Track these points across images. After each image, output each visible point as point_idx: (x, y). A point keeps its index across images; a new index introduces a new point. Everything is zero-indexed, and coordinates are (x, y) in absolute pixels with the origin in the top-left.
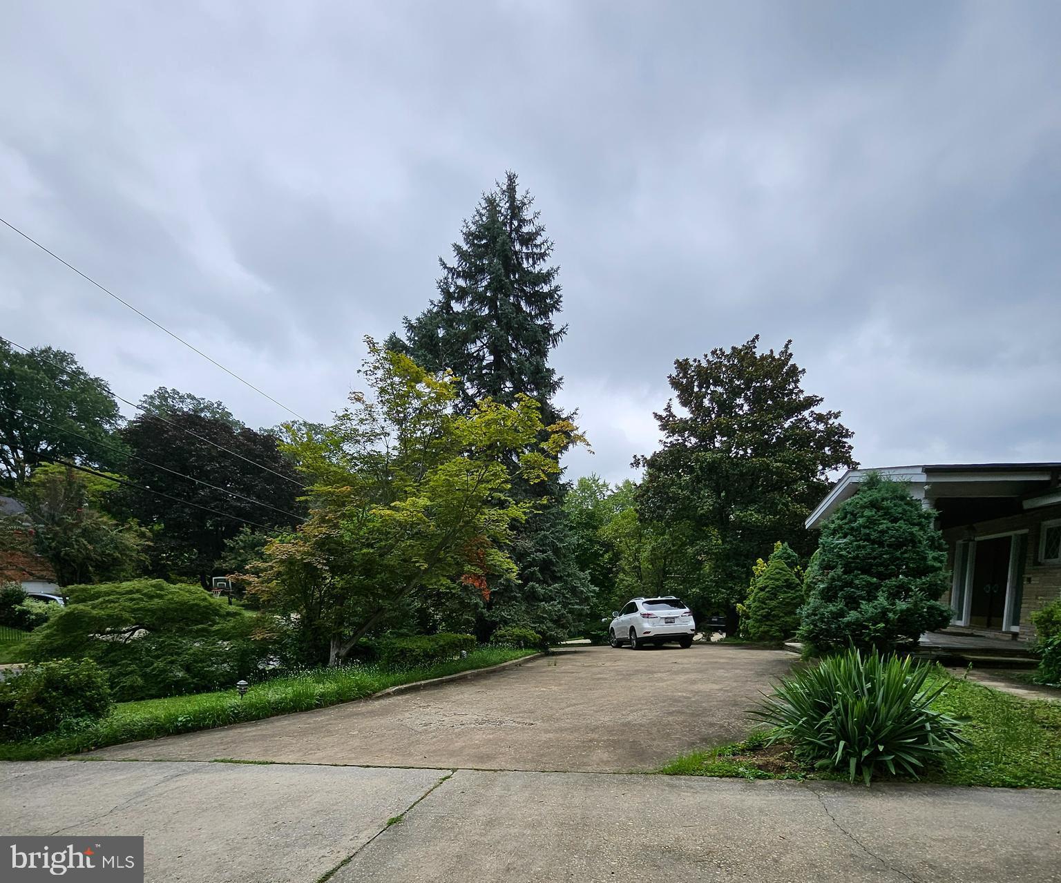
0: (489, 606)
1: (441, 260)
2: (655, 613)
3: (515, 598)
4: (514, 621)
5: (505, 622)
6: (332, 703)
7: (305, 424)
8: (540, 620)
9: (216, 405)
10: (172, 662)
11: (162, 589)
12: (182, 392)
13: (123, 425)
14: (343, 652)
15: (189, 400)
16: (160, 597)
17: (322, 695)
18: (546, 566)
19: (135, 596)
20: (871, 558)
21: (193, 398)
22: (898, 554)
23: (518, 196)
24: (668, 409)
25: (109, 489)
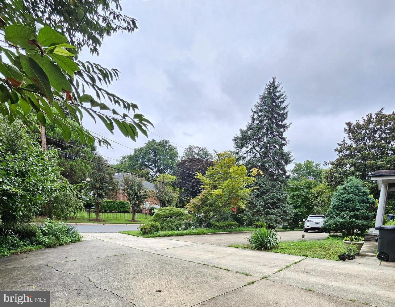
0: (253, 216)
1: (252, 109)
2: (312, 220)
3: (261, 213)
4: (260, 220)
5: (257, 220)
6: (196, 234)
7: (230, 151)
8: (268, 220)
9: (204, 149)
10: (173, 224)
11: (173, 209)
12: (195, 146)
13: (180, 159)
14: (205, 225)
15: (197, 148)
16: (172, 210)
17: (194, 233)
18: (273, 204)
19: (168, 210)
20: (339, 206)
21: (198, 147)
22: (347, 204)
23: (276, 84)
24: (344, 141)
25: (173, 180)
